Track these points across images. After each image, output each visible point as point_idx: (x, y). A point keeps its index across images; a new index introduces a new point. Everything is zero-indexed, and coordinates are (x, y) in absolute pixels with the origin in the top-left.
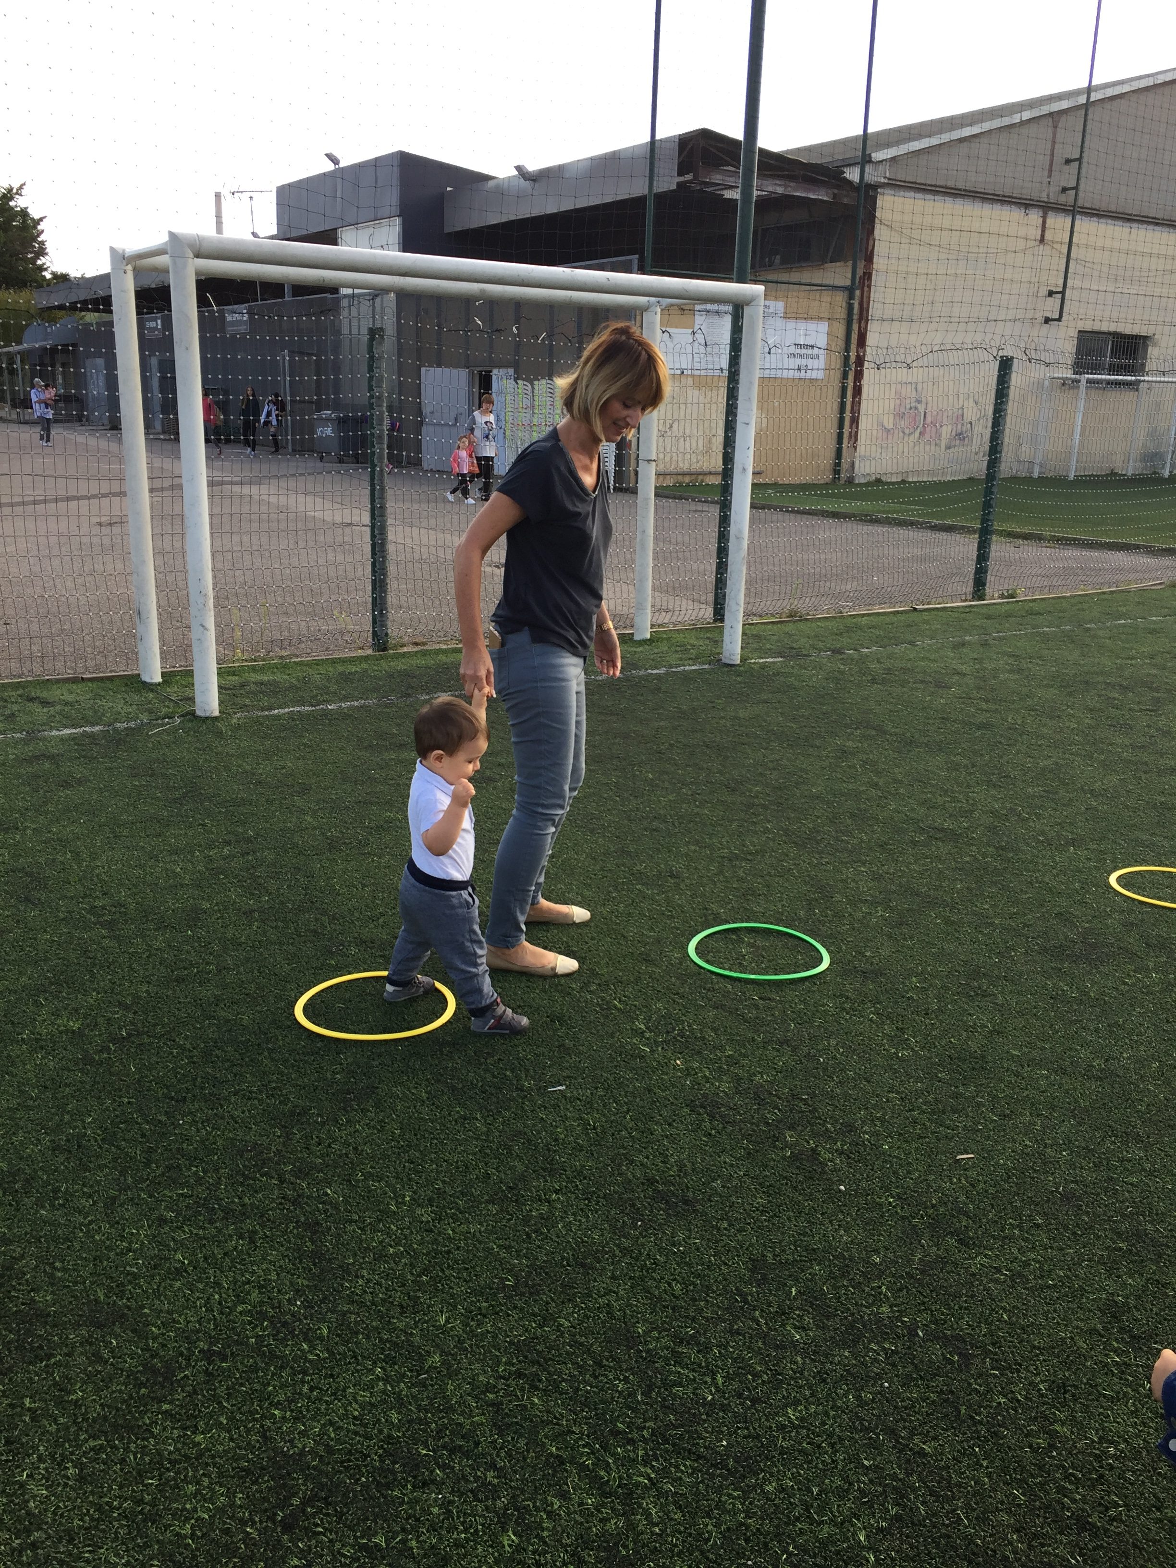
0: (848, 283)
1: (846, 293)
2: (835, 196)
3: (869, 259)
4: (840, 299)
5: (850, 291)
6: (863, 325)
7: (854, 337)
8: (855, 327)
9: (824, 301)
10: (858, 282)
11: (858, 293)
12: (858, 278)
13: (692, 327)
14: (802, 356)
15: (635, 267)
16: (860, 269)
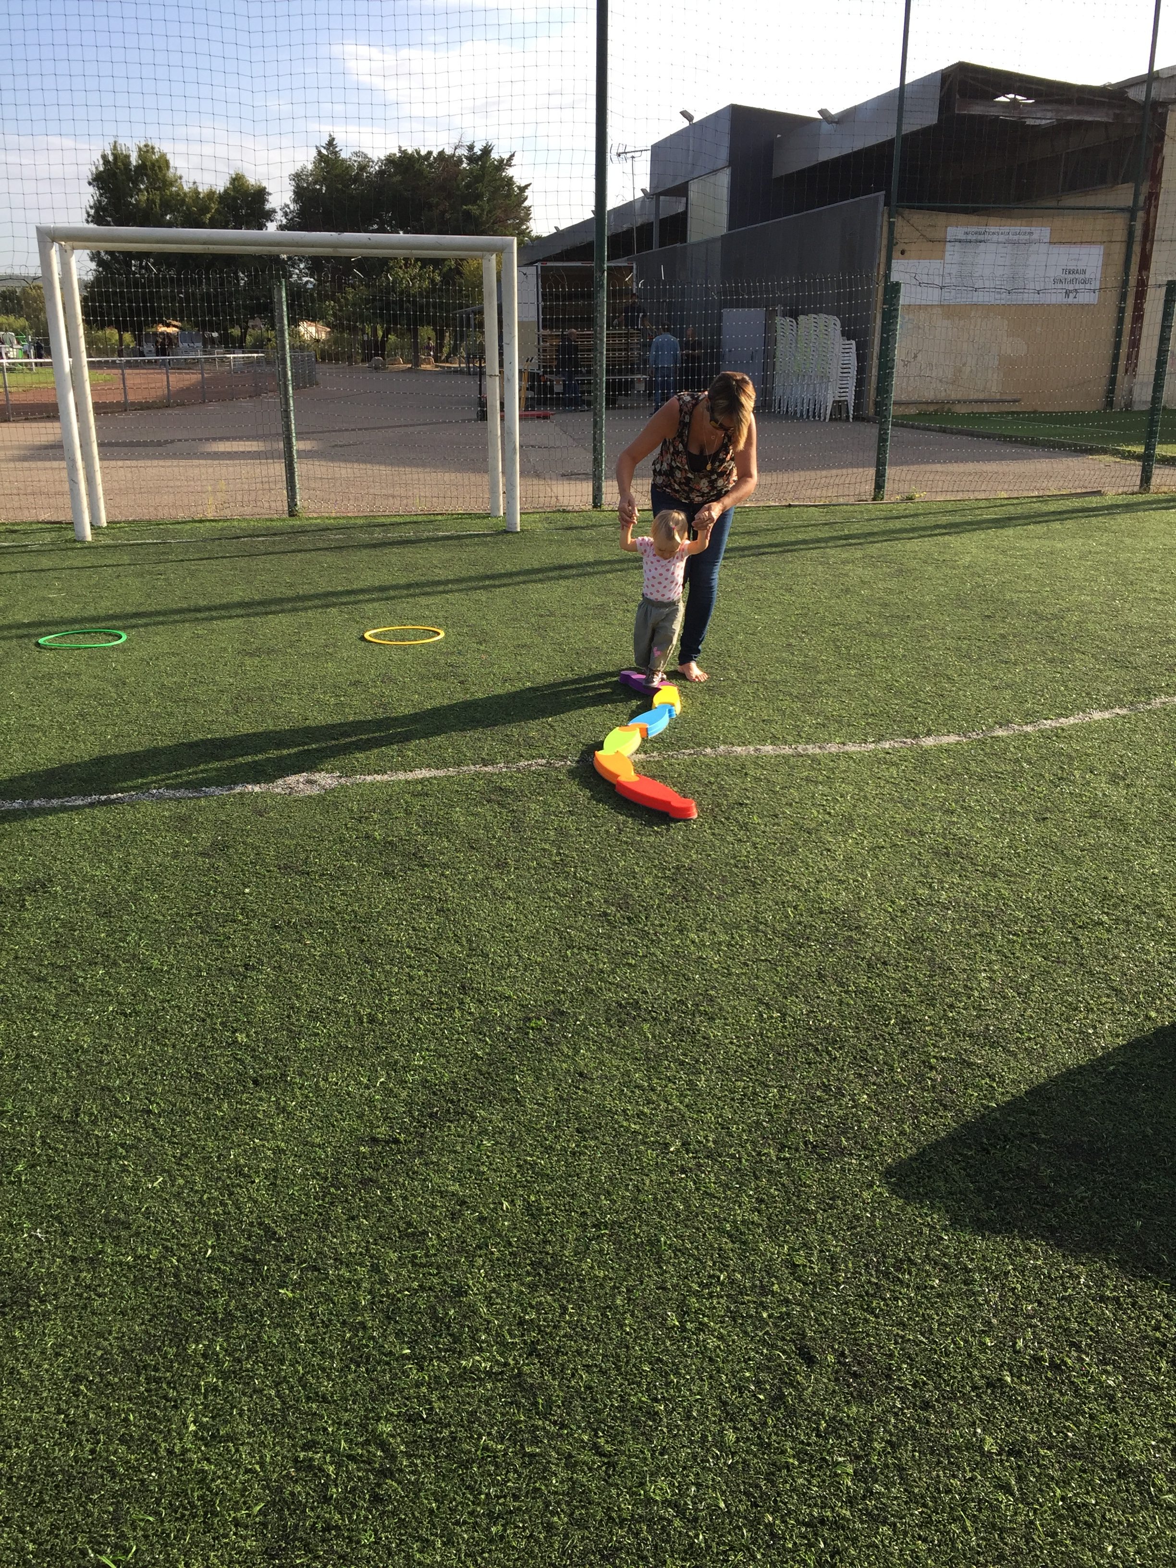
0: (1129, 204)
1: (1127, 215)
2: (1116, 116)
3: (1156, 178)
4: (1120, 223)
5: (1132, 212)
6: (1148, 247)
7: (1136, 259)
8: (1137, 249)
9: (1099, 224)
10: (1141, 202)
11: (1141, 214)
12: (1142, 198)
13: (942, 258)
14: (1072, 281)
15: (882, 203)
16: (1145, 189)
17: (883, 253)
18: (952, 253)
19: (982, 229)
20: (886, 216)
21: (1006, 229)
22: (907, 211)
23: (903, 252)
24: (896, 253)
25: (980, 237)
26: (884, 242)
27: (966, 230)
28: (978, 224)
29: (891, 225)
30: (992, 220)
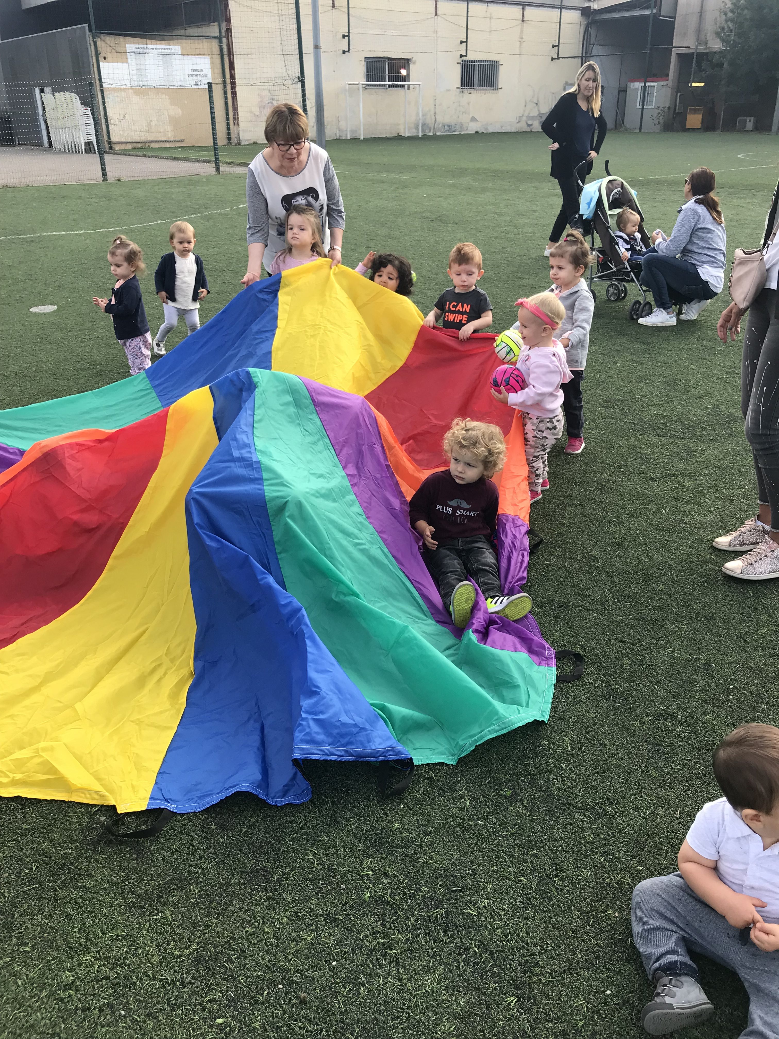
0: (218, 34)
1: (217, 41)
3: (228, 20)
4: (215, 44)
5: (220, 39)
6: (231, 57)
7: (227, 63)
8: (226, 58)
9: (205, 45)
10: (223, 34)
11: (224, 40)
12: (223, 31)
13: (127, 62)
14: (197, 76)
15: (87, 31)
16: (224, 26)
17: (94, 58)
18: (132, 59)
19: (145, 46)
20: (91, 38)
21: (158, 46)
22: (102, 36)
23: (105, 58)
24: (101, 59)
25: (145, 51)
26: (93, 53)
27: (137, 46)
28: (143, 44)
29: (95, 43)
30: (149, 41)
